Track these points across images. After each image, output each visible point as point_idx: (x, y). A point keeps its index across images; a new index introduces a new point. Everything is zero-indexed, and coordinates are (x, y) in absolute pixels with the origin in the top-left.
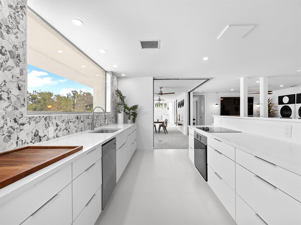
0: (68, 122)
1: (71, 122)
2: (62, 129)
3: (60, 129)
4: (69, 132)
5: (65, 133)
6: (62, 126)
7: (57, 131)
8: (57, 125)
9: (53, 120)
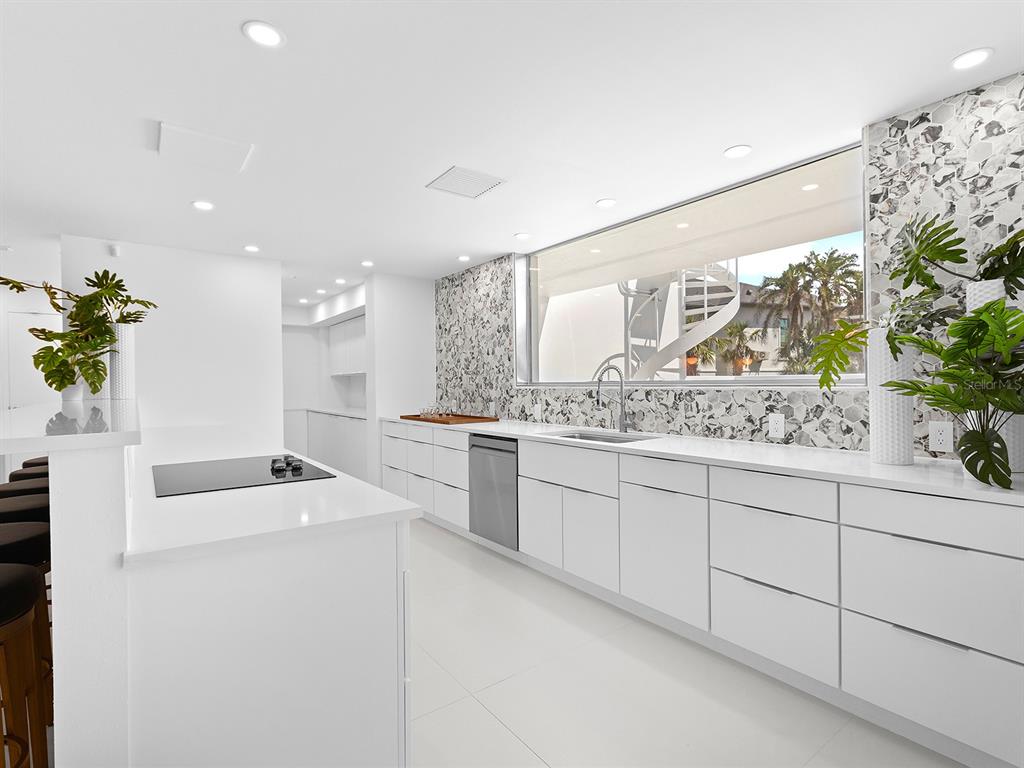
0: (566, 401)
1: (572, 401)
2: (555, 412)
3: (552, 410)
4: (568, 420)
5: (561, 420)
6: (557, 406)
7: (547, 413)
8: (548, 404)
9: (542, 395)
